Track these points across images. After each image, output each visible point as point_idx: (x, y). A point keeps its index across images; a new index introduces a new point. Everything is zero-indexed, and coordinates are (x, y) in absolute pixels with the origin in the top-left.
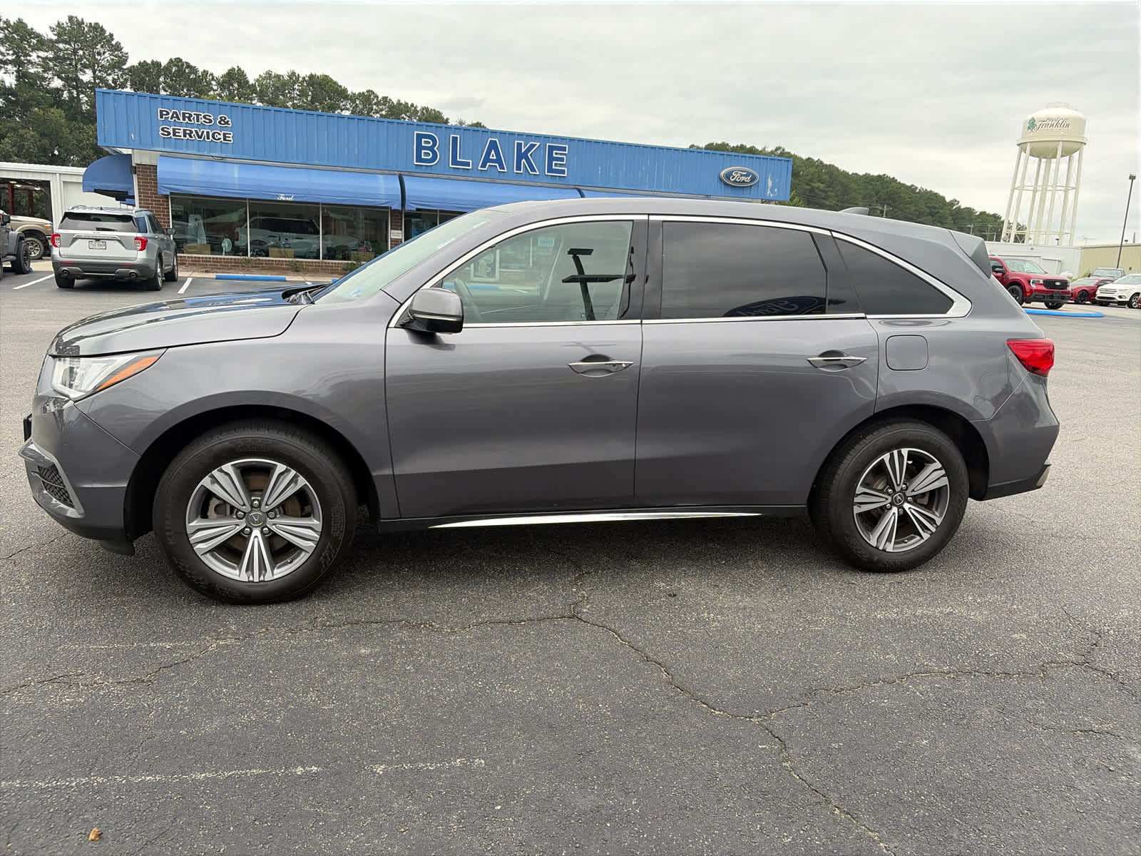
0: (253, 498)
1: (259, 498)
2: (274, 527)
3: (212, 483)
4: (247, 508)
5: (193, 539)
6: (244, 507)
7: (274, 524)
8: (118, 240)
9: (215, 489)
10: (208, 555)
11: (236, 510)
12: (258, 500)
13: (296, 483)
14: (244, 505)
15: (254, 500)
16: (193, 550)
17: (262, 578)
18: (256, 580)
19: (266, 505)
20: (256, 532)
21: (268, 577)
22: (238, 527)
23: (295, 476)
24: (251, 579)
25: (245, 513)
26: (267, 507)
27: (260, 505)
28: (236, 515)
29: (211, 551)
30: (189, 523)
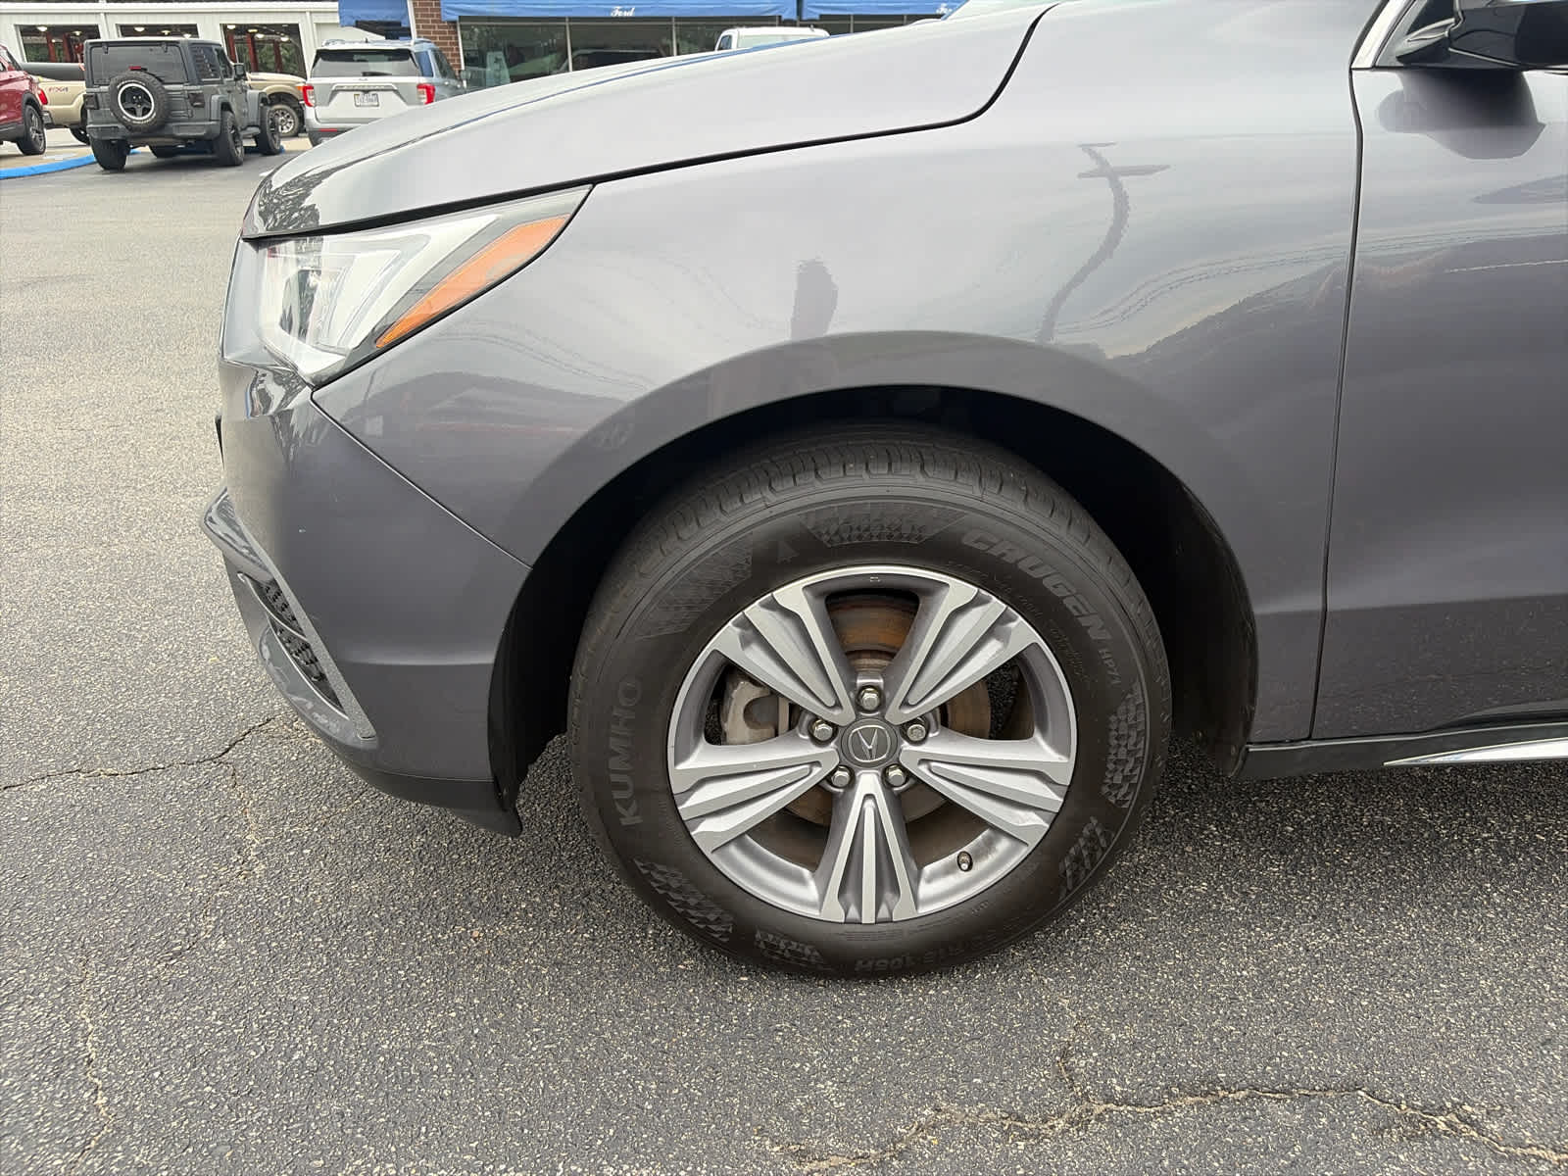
0: (860, 682)
1: (880, 681)
2: (923, 768)
3: (745, 643)
4: (845, 715)
5: (687, 807)
6: (837, 712)
7: (923, 761)
8: (394, 91)
9: (754, 660)
10: (733, 849)
11: (808, 718)
12: (876, 688)
13: (1005, 638)
14: (838, 705)
15: (864, 687)
16: (690, 836)
17: (884, 913)
18: (868, 917)
19: (905, 704)
20: (869, 782)
21: (902, 909)
22: (816, 770)
23: (1003, 619)
24: (853, 913)
25: (835, 727)
26: (907, 711)
27: (882, 705)
28: (811, 735)
29: (738, 840)
30: (676, 764)
